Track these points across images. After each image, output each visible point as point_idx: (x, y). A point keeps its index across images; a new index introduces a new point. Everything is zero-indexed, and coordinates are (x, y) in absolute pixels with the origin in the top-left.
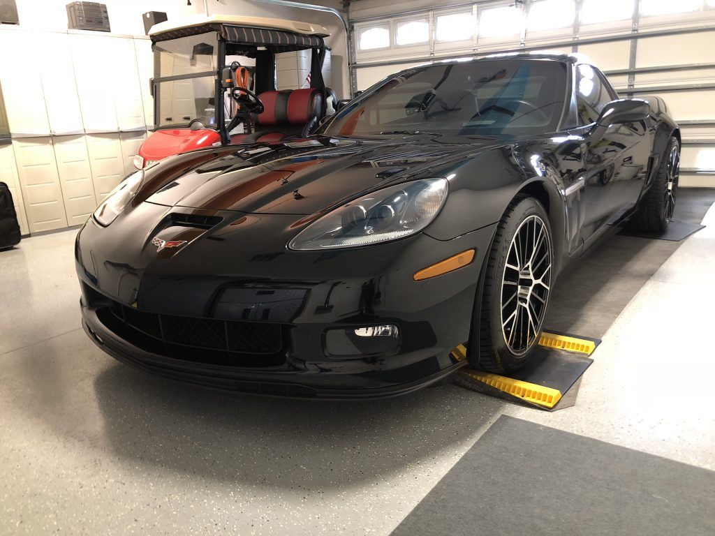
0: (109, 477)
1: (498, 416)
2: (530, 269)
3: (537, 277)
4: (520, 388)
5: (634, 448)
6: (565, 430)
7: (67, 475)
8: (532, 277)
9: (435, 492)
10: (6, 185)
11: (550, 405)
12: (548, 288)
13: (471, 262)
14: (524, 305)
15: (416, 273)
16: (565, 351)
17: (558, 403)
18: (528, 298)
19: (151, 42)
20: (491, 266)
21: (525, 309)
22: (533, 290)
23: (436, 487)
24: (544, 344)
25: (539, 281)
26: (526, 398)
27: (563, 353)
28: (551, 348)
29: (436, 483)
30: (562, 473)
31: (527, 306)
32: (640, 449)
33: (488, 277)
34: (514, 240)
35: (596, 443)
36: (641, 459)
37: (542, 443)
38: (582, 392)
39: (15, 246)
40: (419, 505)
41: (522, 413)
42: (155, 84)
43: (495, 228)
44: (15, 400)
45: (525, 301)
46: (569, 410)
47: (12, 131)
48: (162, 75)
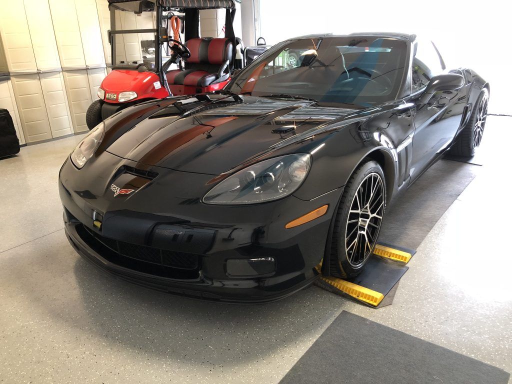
0: (85, 350)
1: (340, 311)
2: (368, 208)
3: (372, 212)
4: (357, 291)
5: (427, 339)
6: (383, 324)
7: (59, 348)
8: (369, 213)
9: (294, 369)
10: (8, 112)
11: (375, 304)
12: (381, 218)
13: (325, 214)
14: (362, 232)
15: (286, 224)
16: (391, 259)
17: (381, 302)
18: (366, 228)
19: (108, 4)
20: (339, 214)
21: (363, 235)
22: (370, 221)
23: (295, 365)
24: (377, 254)
25: (375, 215)
26: (361, 298)
27: (389, 261)
28: (381, 257)
29: (296, 362)
30: (377, 358)
31: (364, 233)
32: (430, 341)
33: (337, 221)
34: (356, 194)
35: (402, 335)
36: (430, 349)
37: (367, 334)
38: (398, 293)
39: (16, 155)
40: (283, 378)
41: (357, 310)
42: (112, 35)
43: (343, 189)
44: (22, 286)
45: (364, 229)
46: (388, 307)
47: (10, 71)
48: (117, 29)
